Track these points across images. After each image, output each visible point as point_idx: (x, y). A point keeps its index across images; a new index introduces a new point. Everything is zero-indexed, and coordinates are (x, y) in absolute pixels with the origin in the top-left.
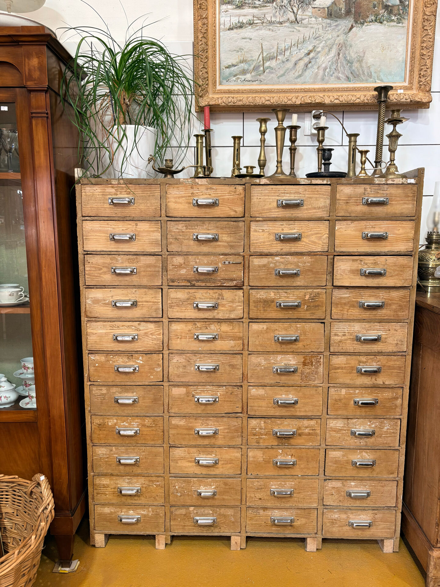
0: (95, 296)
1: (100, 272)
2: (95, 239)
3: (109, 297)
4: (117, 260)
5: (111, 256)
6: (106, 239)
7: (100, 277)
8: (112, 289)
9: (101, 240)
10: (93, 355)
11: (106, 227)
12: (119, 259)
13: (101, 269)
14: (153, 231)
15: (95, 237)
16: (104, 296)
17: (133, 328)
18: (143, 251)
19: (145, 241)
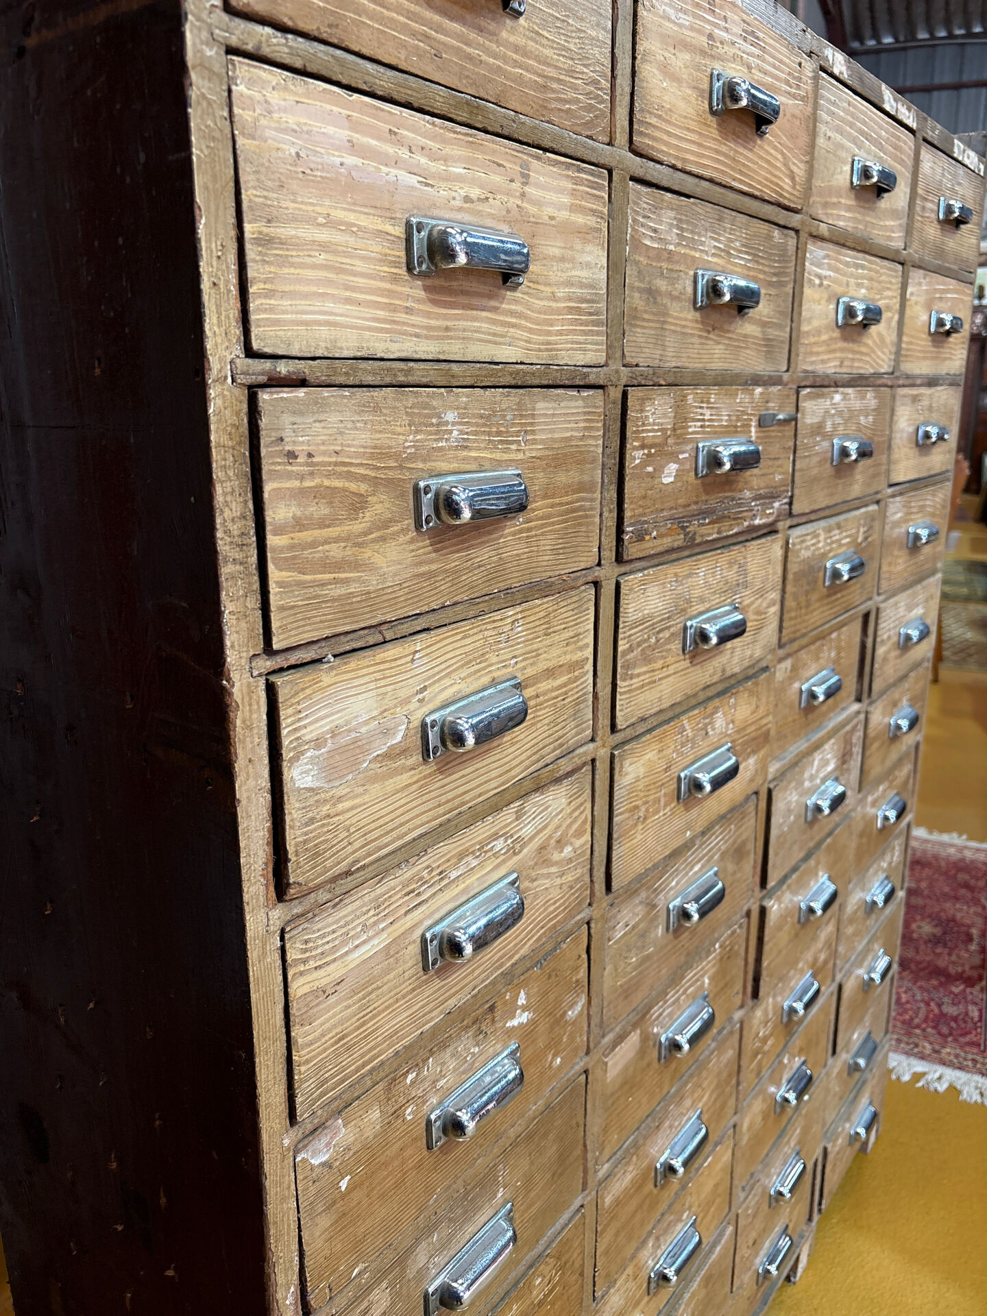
0: (338, 720)
1: (357, 527)
2: (324, 247)
3: (407, 701)
4: (440, 430)
5: (411, 397)
6: (384, 260)
7: (356, 565)
8: (419, 643)
9: (361, 266)
10: (321, 1141)
11: (386, 160)
12: (450, 416)
13: (358, 504)
14: (584, 233)
15: (323, 235)
16: (388, 703)
17: (499, 844)
18: (544, 357)
19: (553, 297)
